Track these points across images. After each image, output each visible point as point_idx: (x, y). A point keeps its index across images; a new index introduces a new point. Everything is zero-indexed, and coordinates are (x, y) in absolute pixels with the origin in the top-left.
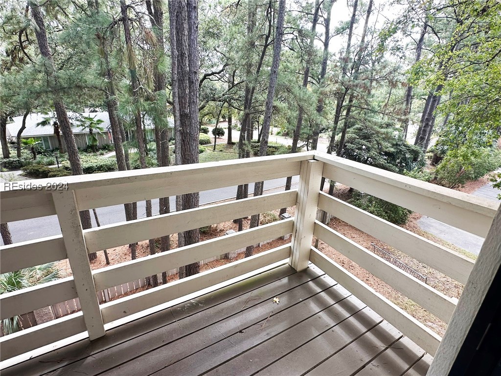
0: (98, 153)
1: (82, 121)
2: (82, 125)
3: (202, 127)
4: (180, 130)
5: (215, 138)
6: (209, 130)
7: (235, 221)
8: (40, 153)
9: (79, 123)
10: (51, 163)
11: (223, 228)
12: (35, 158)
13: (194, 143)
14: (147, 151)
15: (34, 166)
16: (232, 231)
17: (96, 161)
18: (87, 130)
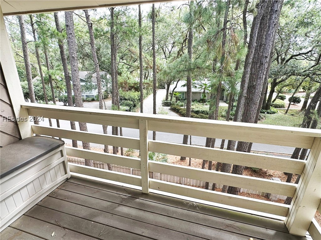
0: (205, 104)
1: (201, 85)
2: (201, 88)
3: (280, 94)
4: (245, 96)
5: (290, 104)
6: (286, 97)
7: (285, 174)
8: (179, 100)
9: (200, 87)
10: (182, 106)
11: (272, 174)
12: (177, 102)
13: (253, 106)
14: (233, 106)
15: (175, 106)
16: (279, 179)
17: (202, 108)
18: (203, 91)
